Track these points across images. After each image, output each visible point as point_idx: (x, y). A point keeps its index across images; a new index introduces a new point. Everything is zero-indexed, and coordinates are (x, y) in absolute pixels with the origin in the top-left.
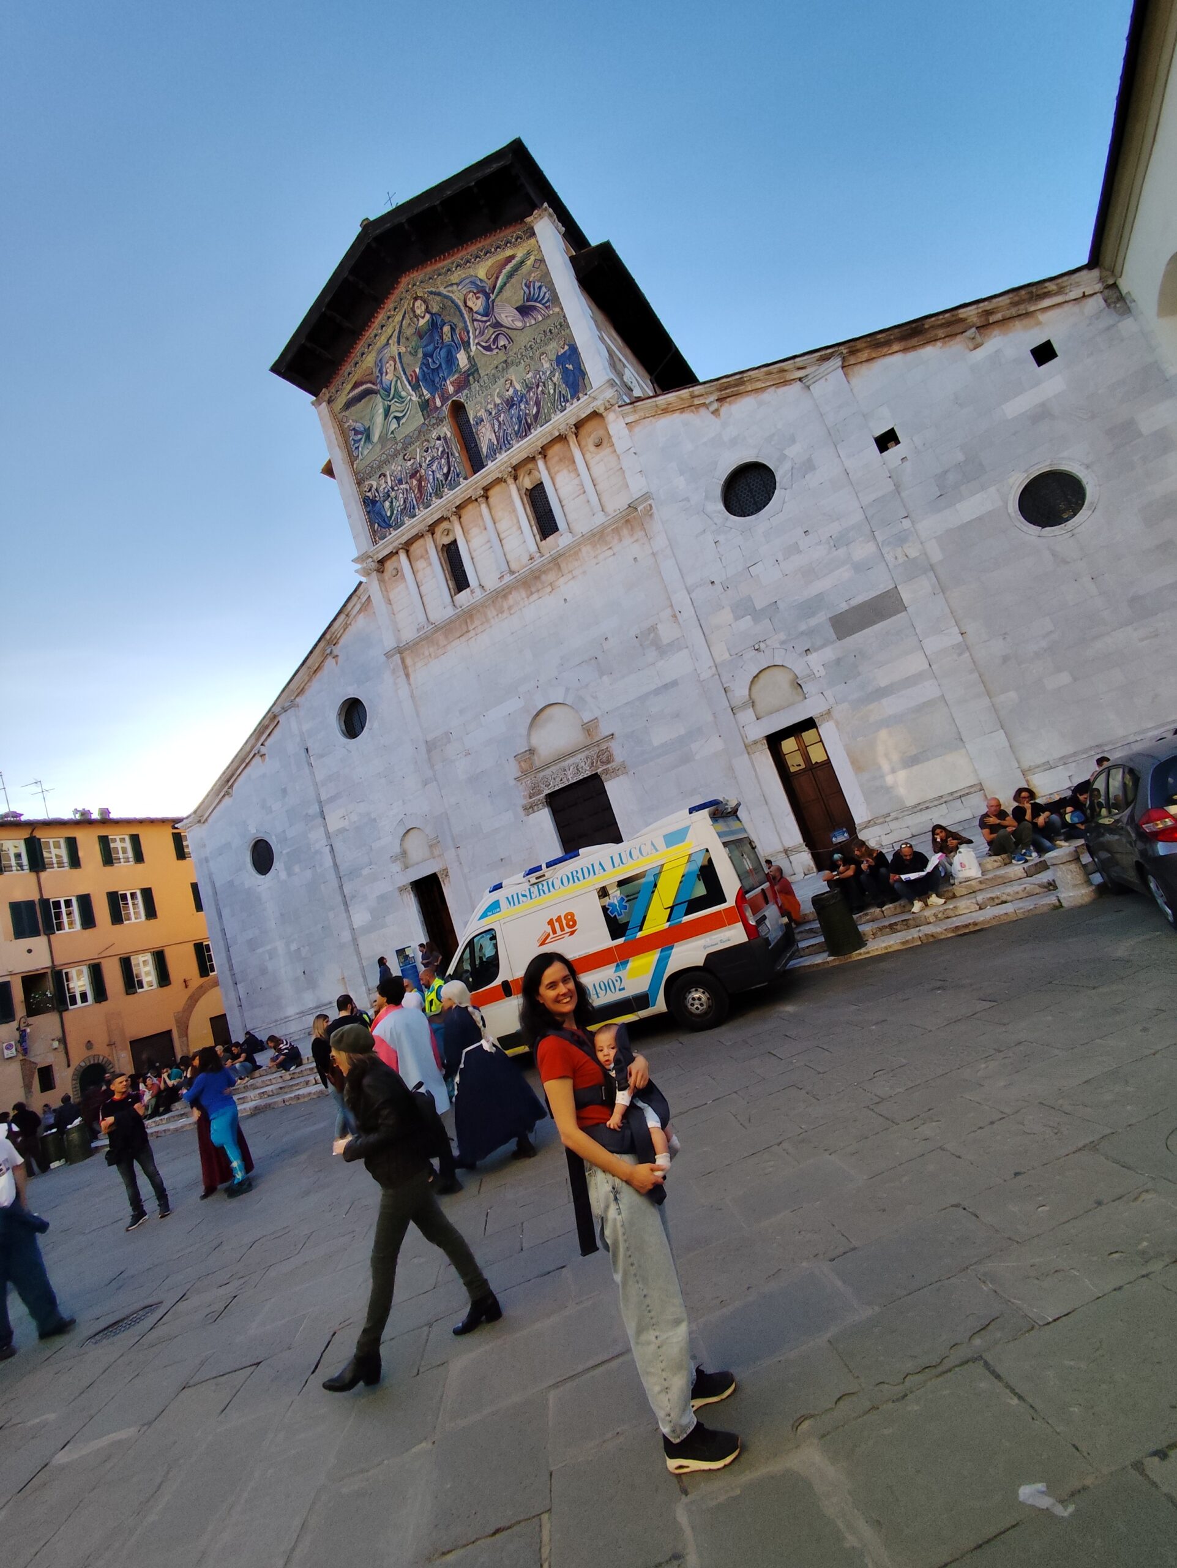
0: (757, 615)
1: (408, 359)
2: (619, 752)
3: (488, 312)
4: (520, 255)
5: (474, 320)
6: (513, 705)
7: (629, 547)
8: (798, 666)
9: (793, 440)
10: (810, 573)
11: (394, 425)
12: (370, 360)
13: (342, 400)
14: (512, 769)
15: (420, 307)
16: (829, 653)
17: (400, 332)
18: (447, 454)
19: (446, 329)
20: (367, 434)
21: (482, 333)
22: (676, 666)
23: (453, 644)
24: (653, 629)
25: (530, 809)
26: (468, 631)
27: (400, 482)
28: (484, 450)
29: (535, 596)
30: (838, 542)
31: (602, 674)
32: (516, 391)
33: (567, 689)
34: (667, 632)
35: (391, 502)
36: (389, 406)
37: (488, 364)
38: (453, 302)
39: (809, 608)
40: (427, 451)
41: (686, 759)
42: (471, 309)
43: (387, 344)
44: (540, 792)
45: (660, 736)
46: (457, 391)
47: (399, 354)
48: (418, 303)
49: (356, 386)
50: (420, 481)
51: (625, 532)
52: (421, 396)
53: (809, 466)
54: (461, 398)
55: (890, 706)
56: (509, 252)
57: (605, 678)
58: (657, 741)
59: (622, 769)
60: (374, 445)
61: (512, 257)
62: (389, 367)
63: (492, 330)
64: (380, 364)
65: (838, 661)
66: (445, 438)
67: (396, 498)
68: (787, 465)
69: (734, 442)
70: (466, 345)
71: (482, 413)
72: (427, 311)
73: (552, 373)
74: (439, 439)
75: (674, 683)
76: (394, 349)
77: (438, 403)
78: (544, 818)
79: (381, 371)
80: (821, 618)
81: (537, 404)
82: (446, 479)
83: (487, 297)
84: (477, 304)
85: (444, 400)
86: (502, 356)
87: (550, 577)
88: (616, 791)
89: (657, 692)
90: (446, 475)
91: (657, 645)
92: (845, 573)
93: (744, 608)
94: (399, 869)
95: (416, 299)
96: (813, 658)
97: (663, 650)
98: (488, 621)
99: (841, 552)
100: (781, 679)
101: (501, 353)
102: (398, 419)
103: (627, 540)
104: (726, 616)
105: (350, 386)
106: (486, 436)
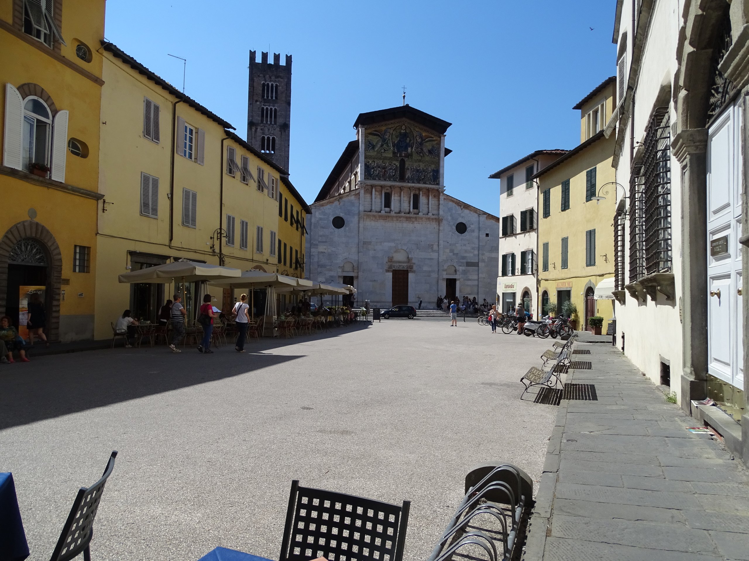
0: (454, 254)
1: (394, 137)
2: (415, 268)
3: (421, 144)
4: (434, 139)
5: (416, 143)
6: (392, 244)
7: (434, 225)
8: (457, 268)
9: (473, 224)
10: (466, 251)
11: (383, 151)
12: (384, 128)
13: (369, 131)
14: (386, 260)
15: (403, 127)
16: (464, 268)
17: (395, 128)
18: (396, 170)
19: (408, 139)
20: (373, 147)
21: (417, 148)
22: (434, 255)
23: (381, 220)
24: (433, 245)
25: (387, 271)
26: (386, 220)
27: (379, 167)
28: (407, 177)
29: (408, 222)
30: (473, 248)
31: (418, 248)
32: (420, 169)
33: (408, 248)
34: (435, 247)
35: (374, 171)
36: (383, 145)
37: (415, 157)
38: (413, 134)
39: (464, 258)
40: (390, 165)
41: (429, 276)
42: (417, 140)
43: (390, 128)
44: (392, 268)
45: (425, 268)
46: (405, 157)
47: (392, 133)
48: (404, 126)
49: (375, 131)
50: (385, 171)
51: (434, 221)
52: (394, 150)
53: (473, 231)
54: (406, 159)
55: (469, 283)
56: (432, 136)
57: (418, 250)
58: (424, 270)
59: (414, 272)
60: (374, 151)
61: (433, 138)
62: (388, 134)
63: (420, 150)
64: (386, 131)
65: (465, 270)
66: (397, 166)
67: (376, 171)
68: (470, 228)
69: (463, 217)
70: (412, 148)
71: (409, 167)
72: (405, 129)
73: (430, 172)
74: (395, 164)
75: (433, 259)
76: (391, 131)
77: (398, 155)
78: (390, 275)
79: (385, 133)
80: (465, 261)
81: (424, 176)
82: (393, 176)
83: (422, 141)
84: (419, 140)
85: (400, 156)
86: (420, 158)
87: (414, 220)
88: (411, 275)
89: (429, 259)
90: (394, 176)
91: (432, 248)
92: (471, 255)
93: (452, 251)
94: (340, 271)
95: (404, 125)
96: (461, 267)
97: (433, 251)
98: (393, 220)
99: (473, 251)
100: (453, 269)
101: (420, 157)
102: (385, 150)
103: (434, 223)
104: (448, 251)
105: (374, 130)
106: (408, 174)
